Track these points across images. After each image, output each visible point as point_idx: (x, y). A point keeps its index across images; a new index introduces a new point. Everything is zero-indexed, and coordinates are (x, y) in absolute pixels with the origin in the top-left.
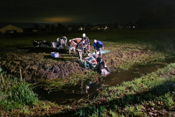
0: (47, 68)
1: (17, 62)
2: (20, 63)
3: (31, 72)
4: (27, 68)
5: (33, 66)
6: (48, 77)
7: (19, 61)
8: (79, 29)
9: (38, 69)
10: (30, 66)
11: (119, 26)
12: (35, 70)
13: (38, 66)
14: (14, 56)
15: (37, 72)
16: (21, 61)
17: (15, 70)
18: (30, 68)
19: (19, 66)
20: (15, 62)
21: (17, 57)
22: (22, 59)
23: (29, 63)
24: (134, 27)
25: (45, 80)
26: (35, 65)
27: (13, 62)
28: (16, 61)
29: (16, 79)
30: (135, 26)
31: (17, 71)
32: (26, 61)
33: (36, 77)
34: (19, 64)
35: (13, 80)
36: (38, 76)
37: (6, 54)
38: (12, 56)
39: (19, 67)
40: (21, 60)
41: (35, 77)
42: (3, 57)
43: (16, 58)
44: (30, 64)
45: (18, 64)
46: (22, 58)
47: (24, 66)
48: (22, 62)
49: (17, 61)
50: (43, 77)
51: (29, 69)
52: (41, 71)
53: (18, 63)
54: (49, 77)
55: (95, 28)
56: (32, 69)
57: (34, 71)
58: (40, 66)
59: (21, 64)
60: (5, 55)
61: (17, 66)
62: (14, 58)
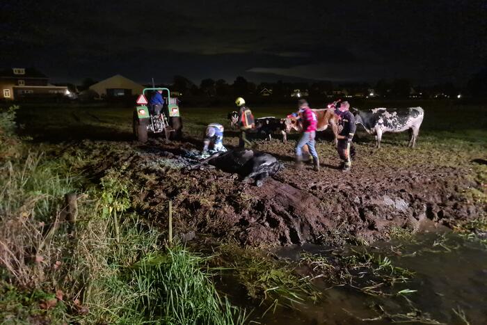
0: (244, 207)
1: (147, 177)
2: (156, 180)
3: (192, 212)
4: (181, 197)
5: (198, 193)
6: (250, 238)
7: (154, 175)
8: (292, 96)
9: (215, 206)
10: (190, 193)
11: (412, 91)
12: (206, 209)
13: (213, 197)
14: (138, 157)
15: (211, 216)
16: (158, 173)
17: (145, 200)
18: (191, 200)
19: (156, 189)
20: (143, 175)
21: (147, 160)
22: (163, 170)
23: (186, 182)
24: (459, 96)
25: (242, 245)
26: (204, 191)
27: (138, 174)
28: (146, 174)
29: (154, 233)
30: (462, 94)
31: (151, 204)
32: (175, 174)
33: (209, 231)
34: (154, 182)
35: (146, 237)
36: (216, 229)
37: (115, 151)
38: (132, 158)
39: (157, 192)
40: (160, 171)
41: (206, 233)
42: (108, 157)
43: (146, 163)
44: (187, 187)
45: (151, 183)
46: (162, 166)
47: (170, 190)
48: (164, 178)
49: (148, 171)
50: (233, 236)
51: (186, 201)
52: (225, 212)
53: (152, 179)
54: (255, 238)
55: (339, 92)
56: (197, 205)
57: (201, 211)
58: (219, 196)
59: (160, 184)
60: (113, 153)
61: (149, 188)
62: (140, 162)
